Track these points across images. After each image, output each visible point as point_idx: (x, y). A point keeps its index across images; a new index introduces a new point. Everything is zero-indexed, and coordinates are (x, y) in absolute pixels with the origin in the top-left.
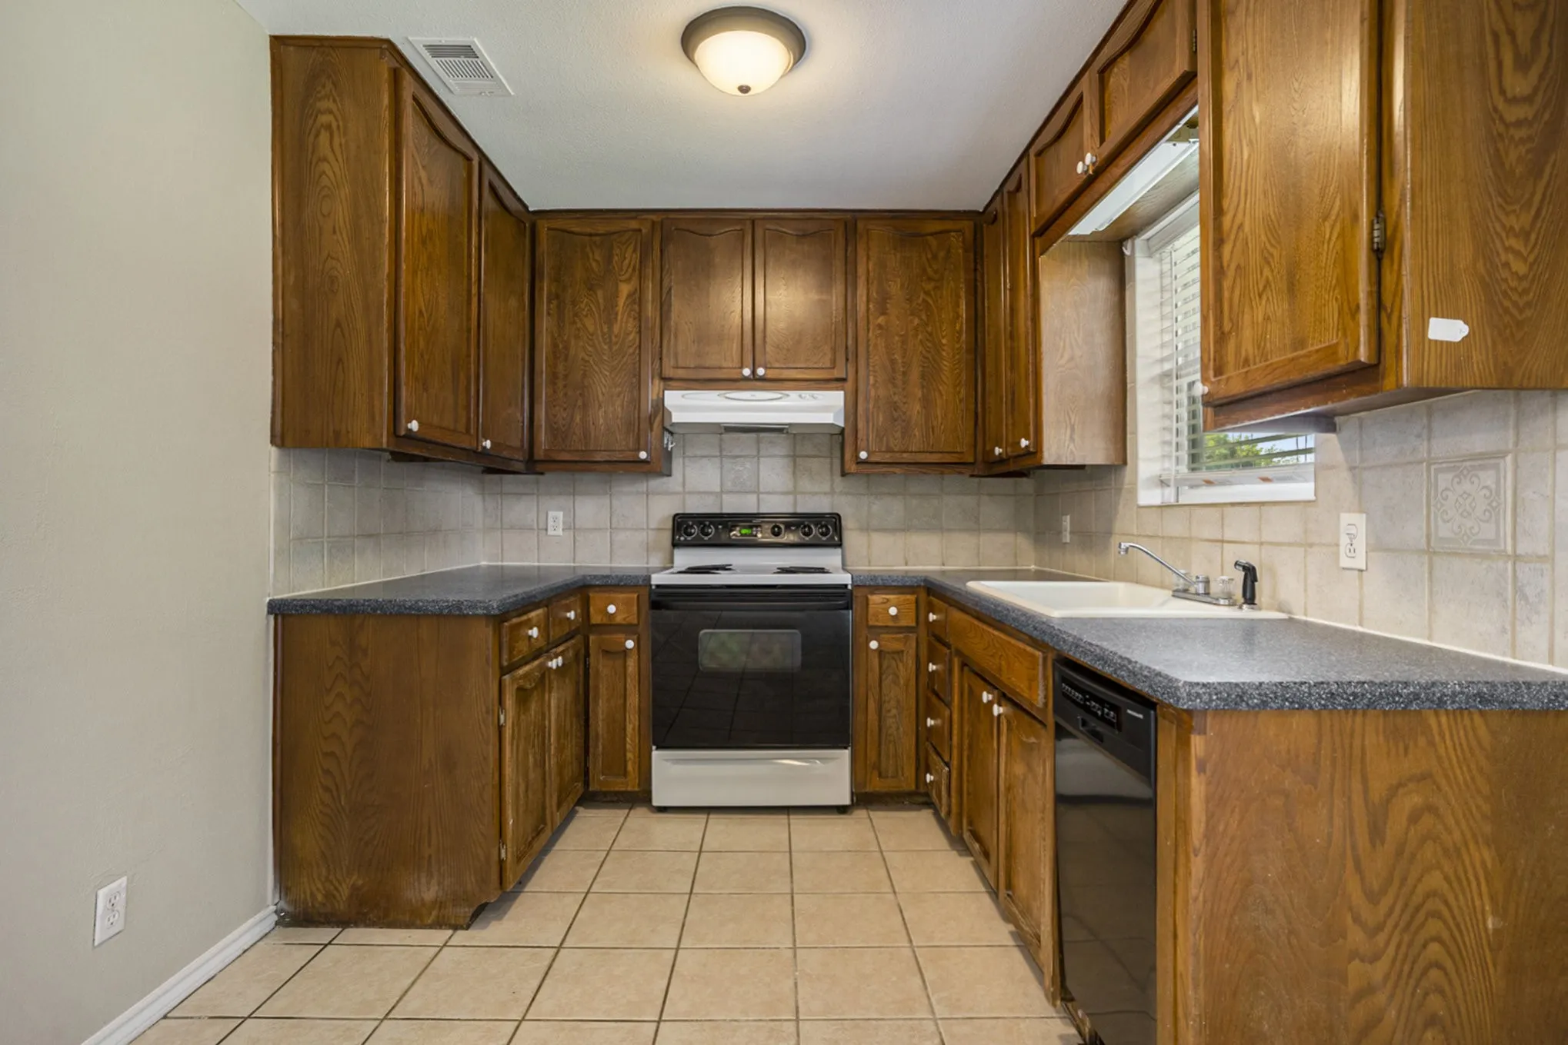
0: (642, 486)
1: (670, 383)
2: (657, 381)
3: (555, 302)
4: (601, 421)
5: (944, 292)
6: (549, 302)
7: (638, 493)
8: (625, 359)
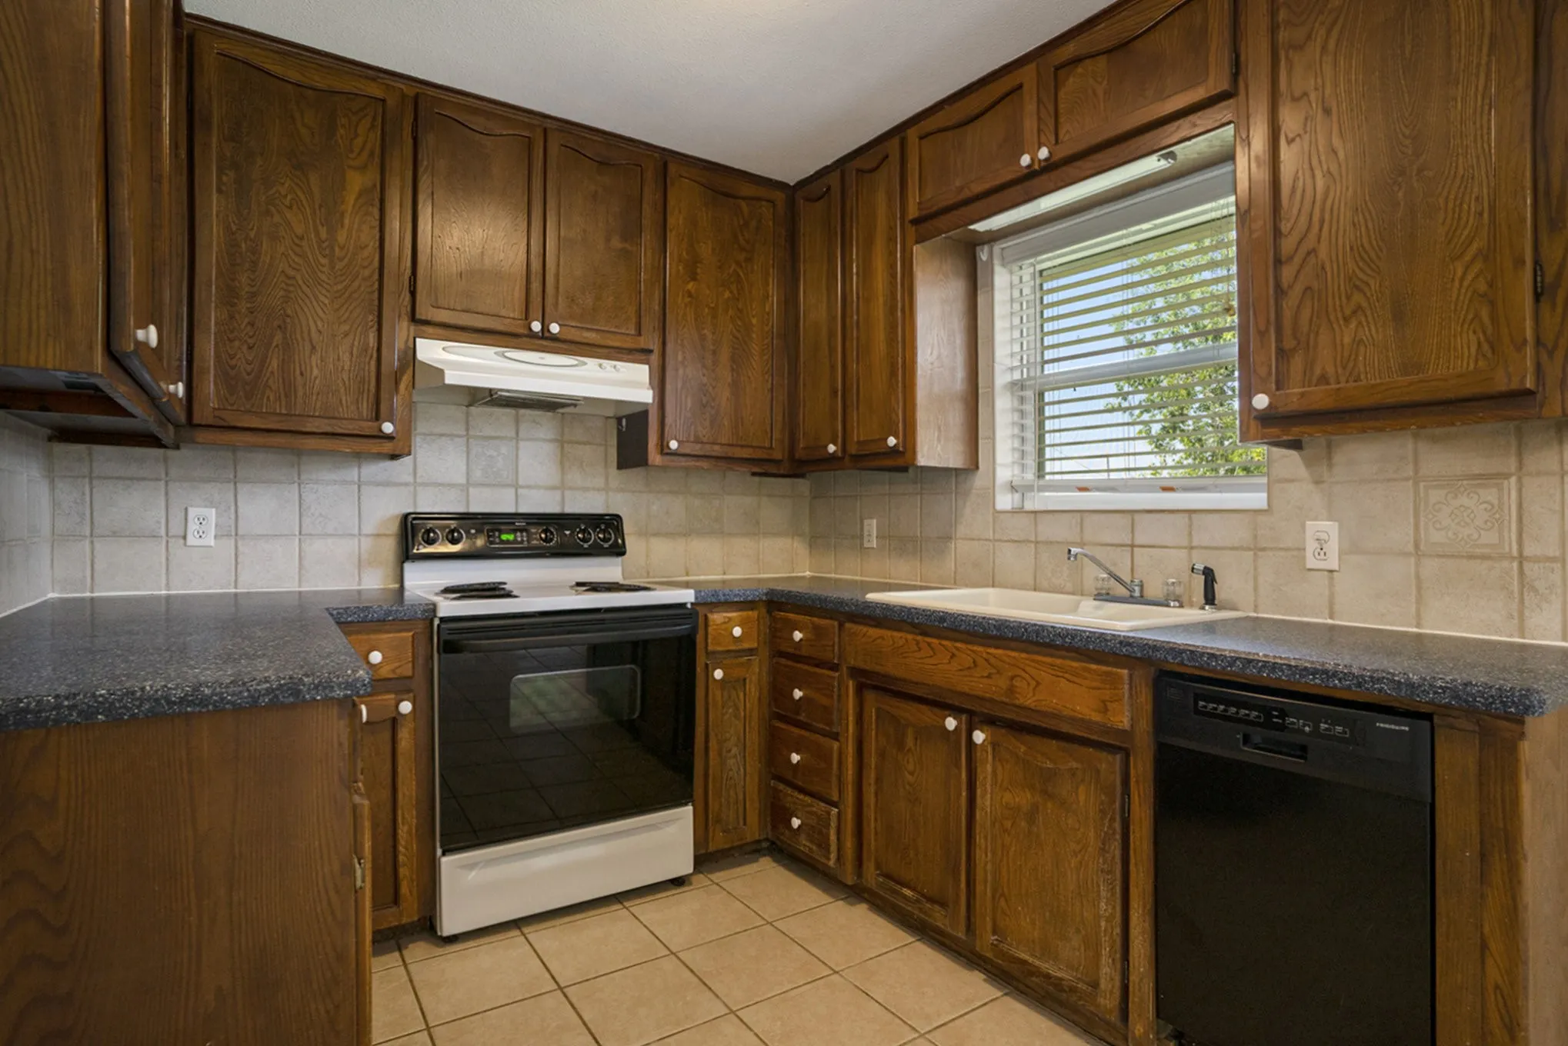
0: (352, 473)
1: (424, 328)
2: (405, 324)
3: (232, 174)
4: (316, 372)
5: (755, 267)
6: (221, 171)
7: (344, 482)
8: (356, 284)
